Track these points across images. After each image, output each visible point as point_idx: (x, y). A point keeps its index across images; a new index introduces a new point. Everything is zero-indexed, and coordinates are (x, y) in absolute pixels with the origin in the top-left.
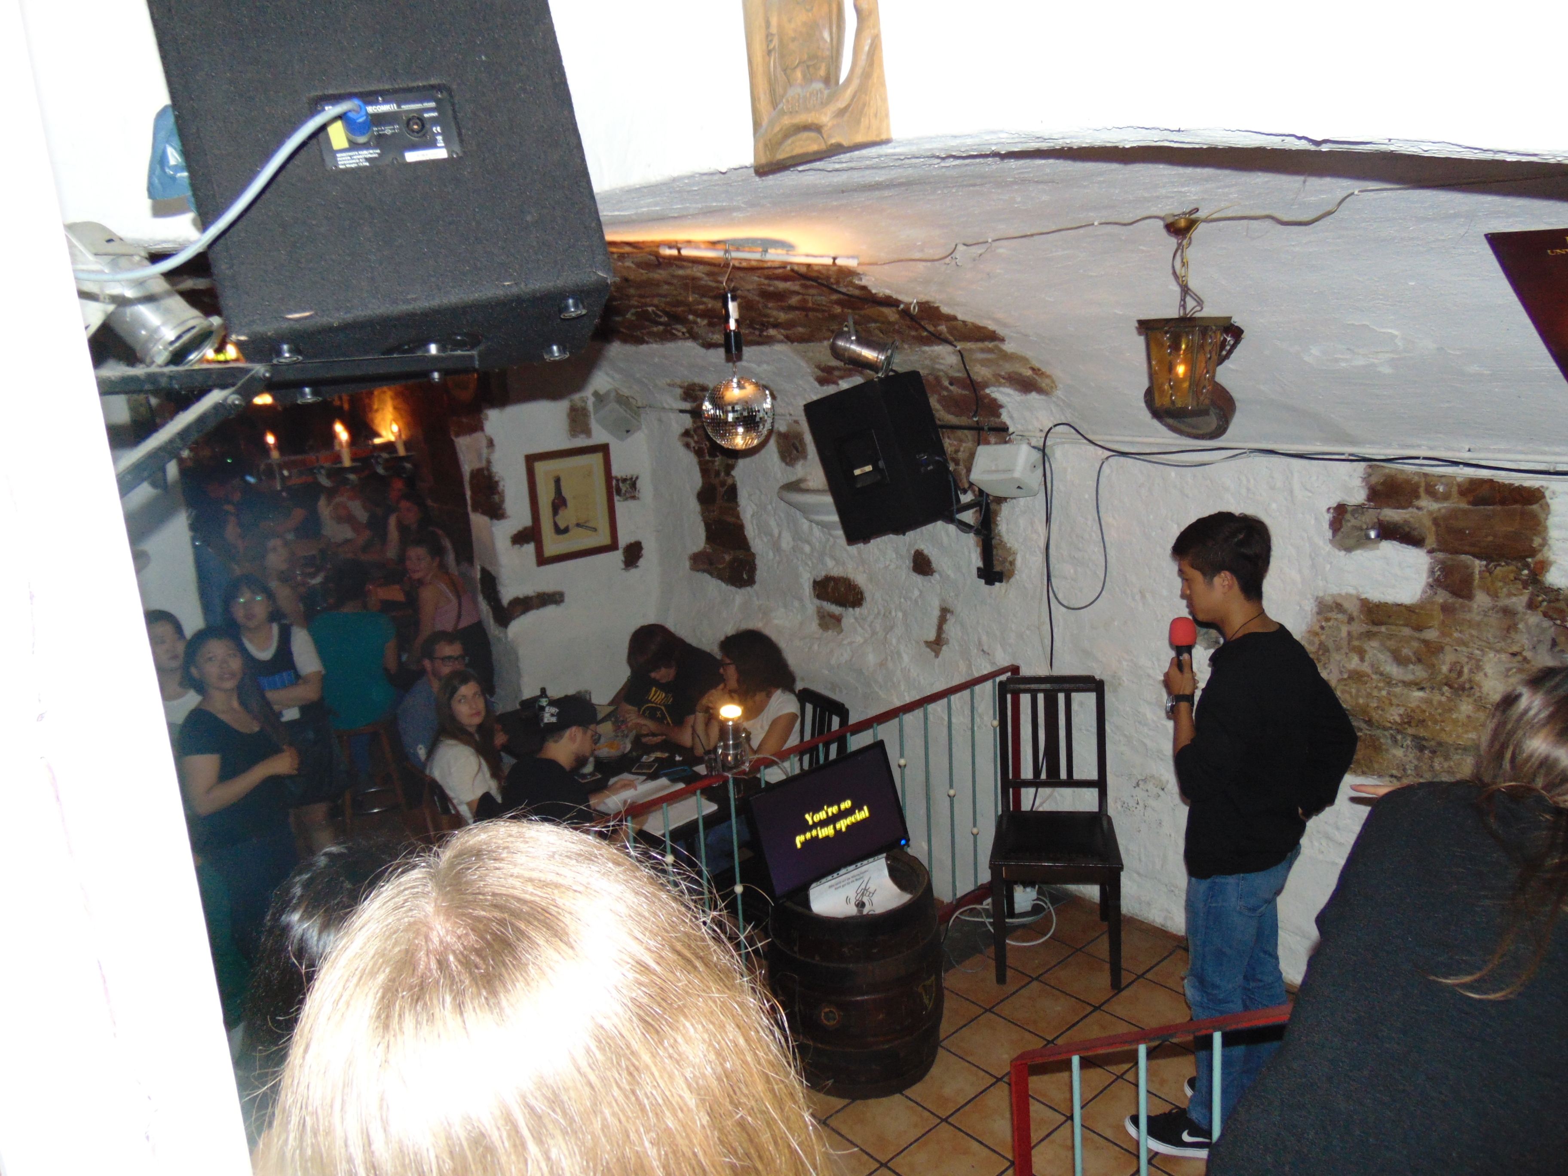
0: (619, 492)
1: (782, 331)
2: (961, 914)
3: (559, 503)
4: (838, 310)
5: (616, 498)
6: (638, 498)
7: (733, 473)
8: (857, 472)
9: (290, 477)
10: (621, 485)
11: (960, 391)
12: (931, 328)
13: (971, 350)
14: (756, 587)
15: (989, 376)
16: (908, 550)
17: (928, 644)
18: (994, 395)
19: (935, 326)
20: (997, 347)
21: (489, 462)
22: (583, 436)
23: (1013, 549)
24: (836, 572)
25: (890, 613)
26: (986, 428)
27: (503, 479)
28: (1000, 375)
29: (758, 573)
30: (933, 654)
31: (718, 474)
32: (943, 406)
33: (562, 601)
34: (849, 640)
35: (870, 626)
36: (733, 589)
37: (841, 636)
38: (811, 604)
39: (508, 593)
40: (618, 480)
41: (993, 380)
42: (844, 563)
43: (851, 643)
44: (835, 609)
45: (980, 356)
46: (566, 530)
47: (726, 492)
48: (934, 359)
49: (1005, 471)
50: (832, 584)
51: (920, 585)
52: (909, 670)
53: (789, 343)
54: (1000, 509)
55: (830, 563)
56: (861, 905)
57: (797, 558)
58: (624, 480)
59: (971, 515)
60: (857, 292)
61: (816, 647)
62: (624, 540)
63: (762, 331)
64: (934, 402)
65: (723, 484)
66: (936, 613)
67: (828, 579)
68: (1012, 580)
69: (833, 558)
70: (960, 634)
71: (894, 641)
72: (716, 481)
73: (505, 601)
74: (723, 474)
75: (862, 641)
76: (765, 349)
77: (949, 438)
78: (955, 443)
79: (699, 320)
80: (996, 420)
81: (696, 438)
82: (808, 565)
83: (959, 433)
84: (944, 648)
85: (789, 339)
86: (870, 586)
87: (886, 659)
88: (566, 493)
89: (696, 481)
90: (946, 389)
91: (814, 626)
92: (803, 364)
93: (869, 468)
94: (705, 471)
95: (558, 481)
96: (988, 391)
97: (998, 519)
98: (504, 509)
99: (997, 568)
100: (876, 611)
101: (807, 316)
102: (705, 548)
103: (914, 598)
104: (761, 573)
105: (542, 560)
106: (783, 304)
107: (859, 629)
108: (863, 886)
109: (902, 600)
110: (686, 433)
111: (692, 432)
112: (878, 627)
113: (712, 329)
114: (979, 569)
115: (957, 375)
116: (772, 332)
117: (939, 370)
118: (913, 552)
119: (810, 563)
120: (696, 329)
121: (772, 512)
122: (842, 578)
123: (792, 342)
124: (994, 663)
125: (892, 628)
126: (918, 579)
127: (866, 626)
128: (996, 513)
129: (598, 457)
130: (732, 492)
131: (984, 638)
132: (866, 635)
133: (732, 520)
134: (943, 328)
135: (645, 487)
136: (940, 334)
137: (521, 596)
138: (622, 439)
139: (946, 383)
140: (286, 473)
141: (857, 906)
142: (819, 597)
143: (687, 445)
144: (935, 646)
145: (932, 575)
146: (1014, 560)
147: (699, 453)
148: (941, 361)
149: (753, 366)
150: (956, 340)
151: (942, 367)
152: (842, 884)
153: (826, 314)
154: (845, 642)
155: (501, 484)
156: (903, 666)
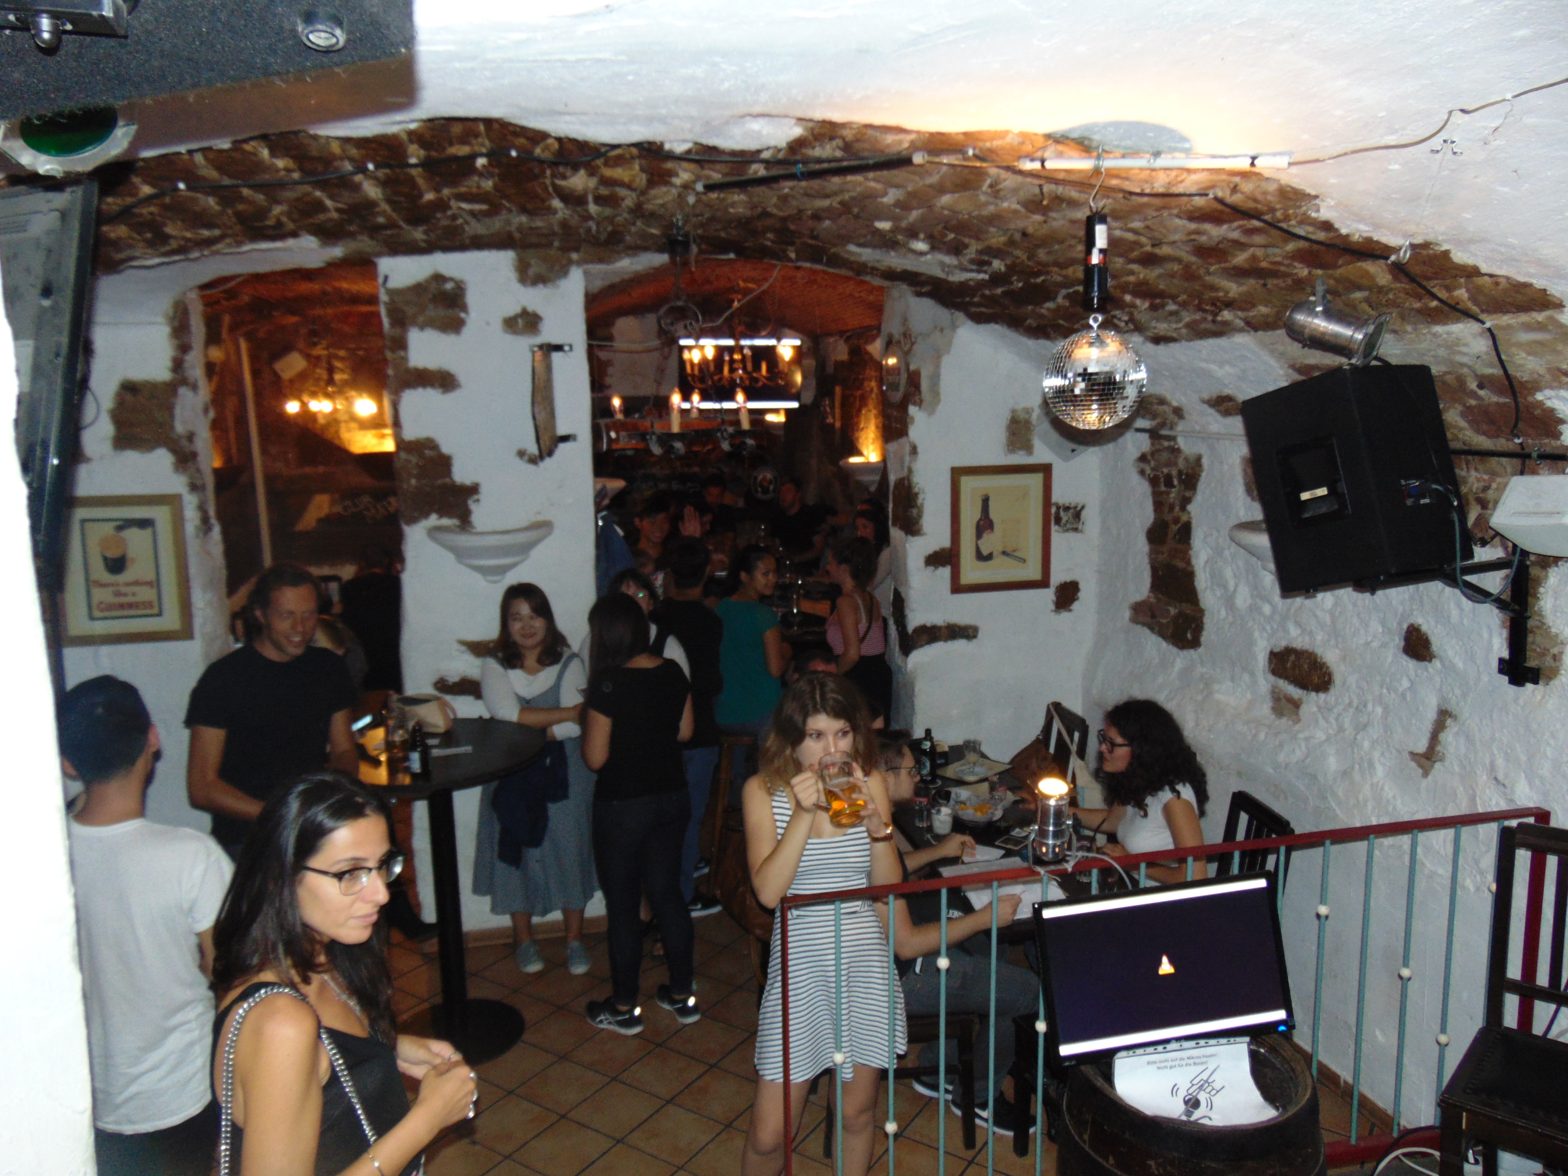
0: (1058, 521)
1: (1239, 313)
2: (1404, 1155)
3: (985, 525)
4: (1303, 271)
5: (1054, 528)
6: (1081, 532)
7: (1190, 507)
8: (1305, 496)
9: (617, 439)
10: (1062, 513)
11: (1495, 399)
12: (1443, 294)
13: (1509, 327)
14: (1201, 650)
15: (1542, 371)
16: (1400, 623)
17: (1413, 755)
18: (1549, 404)
19: (1449, 289)
20: (1551, 318)
21: (910, 470)
22: (1022, 453)
23: (1561, 637)
24: (1300, 642)
25: (1365, 706)
26: (1535, 455)
27: (924, 492)
28: (1559, 370)
29: (1205, 633)
30: (1420, 771)
31: (1172, 508)
32: (1469, 422)
33: (975, 637)
34: (1307, 734)
35: (1337, 720)
36: (1175, 650)
37: (1297, 727)
38: (1265, 682)
39: (915, 619)
40: (1058, 508)
41: (1548, 377)
42: (1311, 633)
43: (1307, 739)
44: (1294, 691)
45: (1525, 337)
46: (990, 557)
47: (1179, 530)
48: (1453, 345)
49: (1550, 514)
50: (1292, 657)
51: (1412, 673)
52: (1382, 789)
53: (1252, 333)
54: (1547, 577)
55: (1294, 631)
56: (1193, 1103)
57: (1254, 620)
58: (1067, 509)
59: (1498, 580)
60: (1321, 236)
61: (1262, 736)
62: (1057, 577)
63: (1216, 315)
64: (1453, 416)
65: (1177, 520)
66: (1431, 715)
67: (1289, 651)
68: (1555, 683)
69: (1298, 624)
70: (1463, 750)
71: (1366, 744)
72: (1168, 517)
73: (910, 628)
74: (1177, 509)
75: (1323, 737)
76: (1222, 342)
77: (1476, 470)
78: (1486, 477)
79: (1138, 302)
80: (1554, 443)
81: (1152, 463)
82: (1266, 631)
83: (1494, 461)
84: (1437, 765)
85: (1253, 326)
86: (1343, 667)
87: (1353, 768)
88: (992, 515)
89: (1146, 515)
90: (1474, 395)
91: (1265, 709)
92: (1273, 362)
93: (1322, 491)
94: (1158, 505)
95: (986, 501)
96: (1539, 396)
97: (1542, 590)
98: (922, 526)
99: (1532, 663)
100: (1347, 701)
101: (1265, 285)
102: (1148, 597)
103: (1401, 690)
104: (1206, 636)
105: (957, 588)
106: (1227, 265)
107: (1322, 722)
108: (1204, 1076)
109: (1385, 691)
110: (1143, 458)
111: (1149, 457)
112: (1347, 723)
113: (1155, 314)
114: (1501, 661)
115: (1489, 371)
116: (1226, 315)
117: (1463, 365)
118: (1405, 626)
119: (1268, 628)
120: (1137, 316)
121: (1230, 559)
122: (1307, 651)
123: (1256, 329)
124: (1512, 800)
125: (1365, 726)
126: (1411, 664)
127: (1332, 719)
128: (1538, 582)
129: (1037, 479)
130: (1186, 531)
131: (1500, 762)
132: (1331, 731)
133: (1181, 564)
134: (1461, 294)
135: (1091, 518)
136: (1458, 303)
137: (928, 624)
138: (1066, 459)
139: (1473, 385)
140: (613, 435)
141: (1186, 1102)
142: (1274, 672)
143: (1142, 473)
144: (1423, 761)
145: (1430, 661)
146: (1561, 653)
147: (1154, 482)
148: (1464, 349)
149: (1213, 367)
150: (1482, 311)
151: (1465, 360)
152: (1169, 1064)
153: (1289, 281)
154: (1301, 736)
155: (921, 497)
156: (1375, 780)
